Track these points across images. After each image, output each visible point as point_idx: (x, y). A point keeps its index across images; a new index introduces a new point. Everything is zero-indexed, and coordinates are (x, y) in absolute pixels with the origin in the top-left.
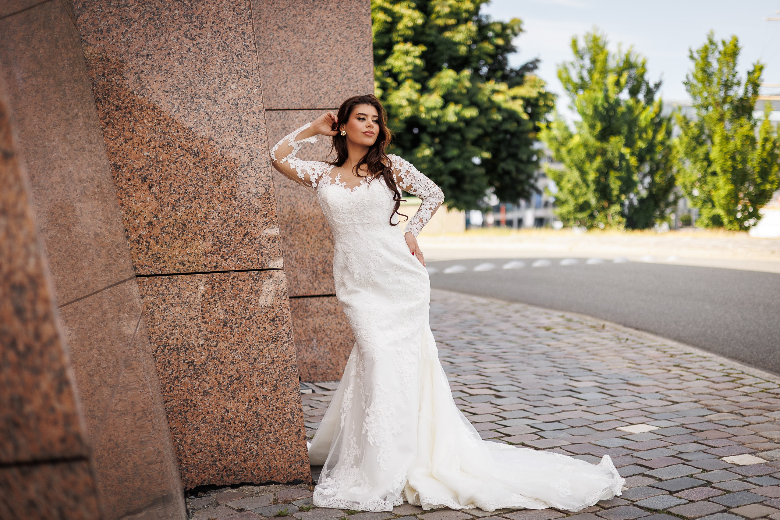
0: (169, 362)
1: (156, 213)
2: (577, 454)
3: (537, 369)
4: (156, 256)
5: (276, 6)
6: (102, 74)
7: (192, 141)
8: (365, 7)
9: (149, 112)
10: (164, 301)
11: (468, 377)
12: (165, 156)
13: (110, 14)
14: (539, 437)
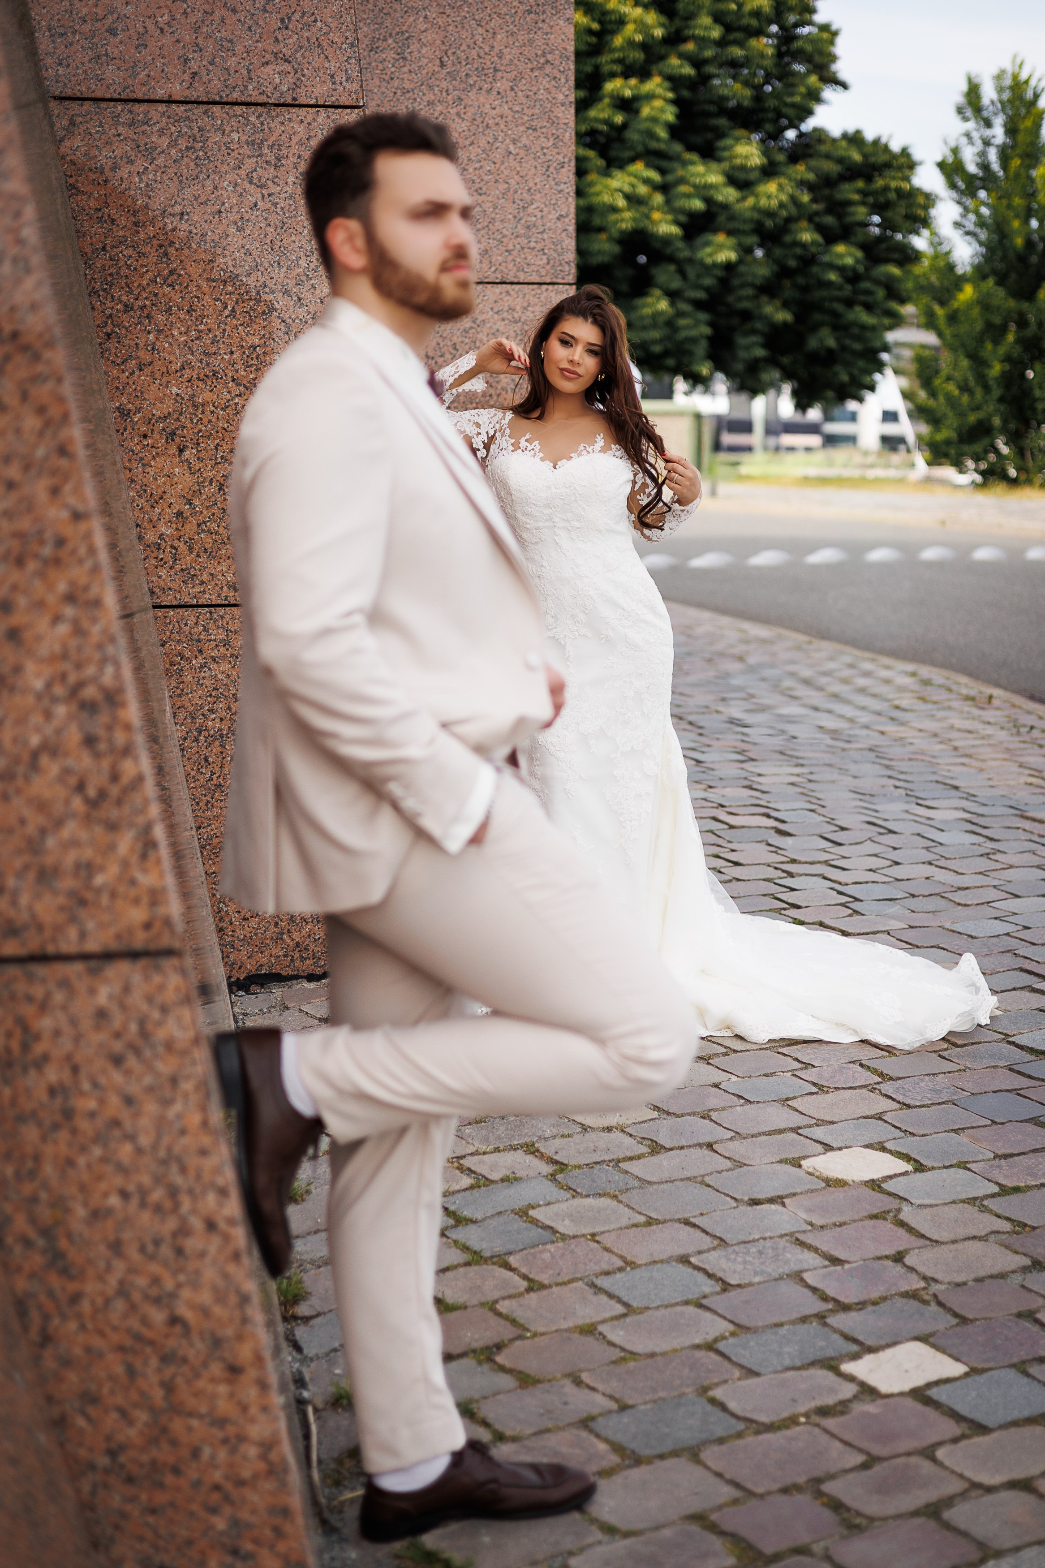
0: (206, 760)
1: (189, 497)
2: (917, 947)
3: (857, 781)
4: (189, 573)
5: (396, 83)
6: (101, 245)
7: (256, 370)
8: (564, 89)
9: (182, 317)
10: (200, 651)
11: (728, 792)
12: (207, 396)
13: (117, 138)
14: (850, 911)
